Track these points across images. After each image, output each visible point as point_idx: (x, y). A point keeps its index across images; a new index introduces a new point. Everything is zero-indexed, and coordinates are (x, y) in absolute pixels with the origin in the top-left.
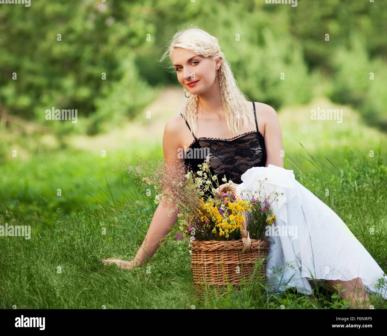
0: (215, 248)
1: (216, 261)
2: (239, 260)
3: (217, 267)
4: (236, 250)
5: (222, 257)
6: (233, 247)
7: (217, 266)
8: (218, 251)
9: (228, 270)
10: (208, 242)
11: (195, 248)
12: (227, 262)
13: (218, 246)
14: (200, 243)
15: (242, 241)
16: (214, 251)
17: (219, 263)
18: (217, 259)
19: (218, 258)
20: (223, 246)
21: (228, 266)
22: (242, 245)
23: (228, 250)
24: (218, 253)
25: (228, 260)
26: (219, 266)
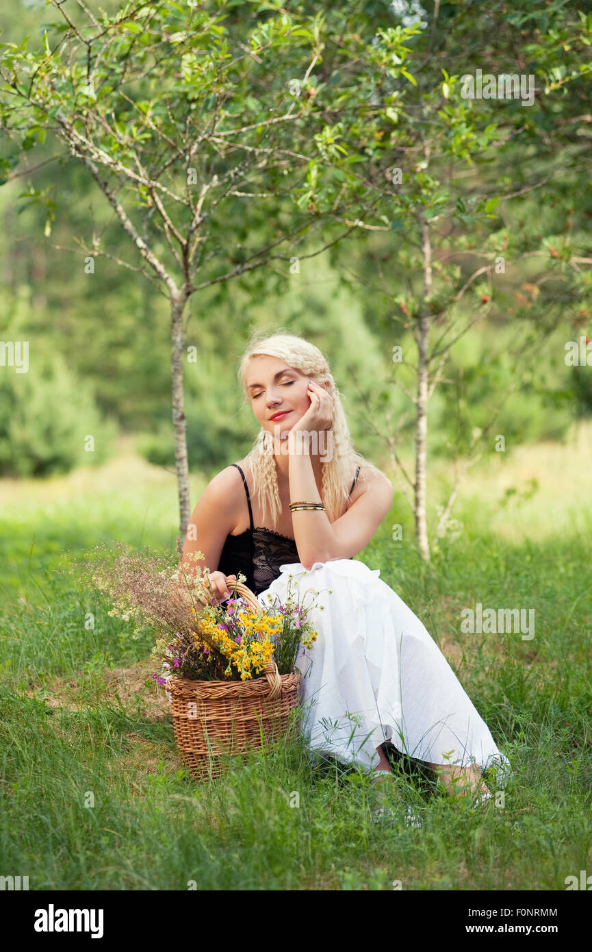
0: (221, 694)
1: (223, 715)
2: (263, 713)
3: (226, 726)
4: (258, 697)
5: (233, 708)
6: (253, 693)
7: (224, 724)
8: (226, 699)
9: (244, 730)
10: (207, 683)
11: (182, 692)
12: (243, 716)
13: (227, 691)
14: (193, 683)
15: (266, 681)
16: (219, 700)
17: (228, 719)
18: (225, 713)
19: (227, 710)
20: (235, 691)
21: (245, 725)
22: (268, 687)
23: (243, 698)
24: (226, 703)
25: (244, 714)
26: (228, 724)
